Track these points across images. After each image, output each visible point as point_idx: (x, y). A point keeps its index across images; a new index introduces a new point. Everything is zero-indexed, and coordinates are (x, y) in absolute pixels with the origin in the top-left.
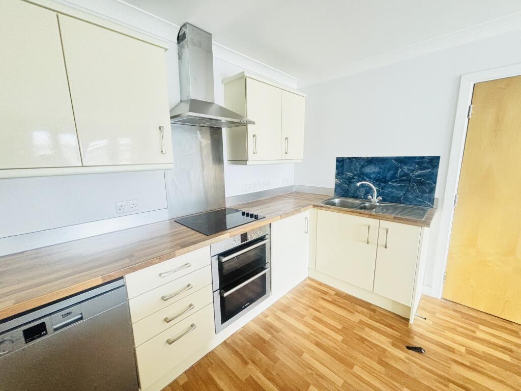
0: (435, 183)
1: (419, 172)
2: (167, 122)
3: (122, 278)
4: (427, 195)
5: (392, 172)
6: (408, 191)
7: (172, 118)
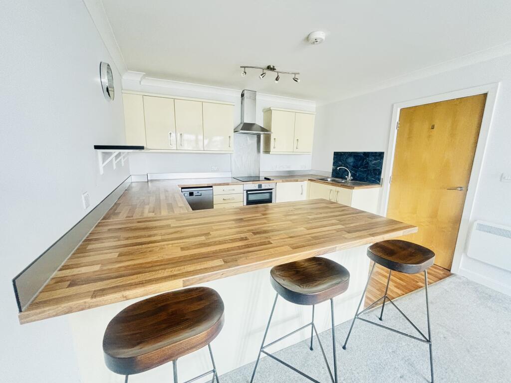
0: (382, 169)
1: (374, 162)
2: (232, 133)
3: (211, 187)
4: (377, 176)
5: (361, 162)
6: (368, 174)
7: (234, 132)
